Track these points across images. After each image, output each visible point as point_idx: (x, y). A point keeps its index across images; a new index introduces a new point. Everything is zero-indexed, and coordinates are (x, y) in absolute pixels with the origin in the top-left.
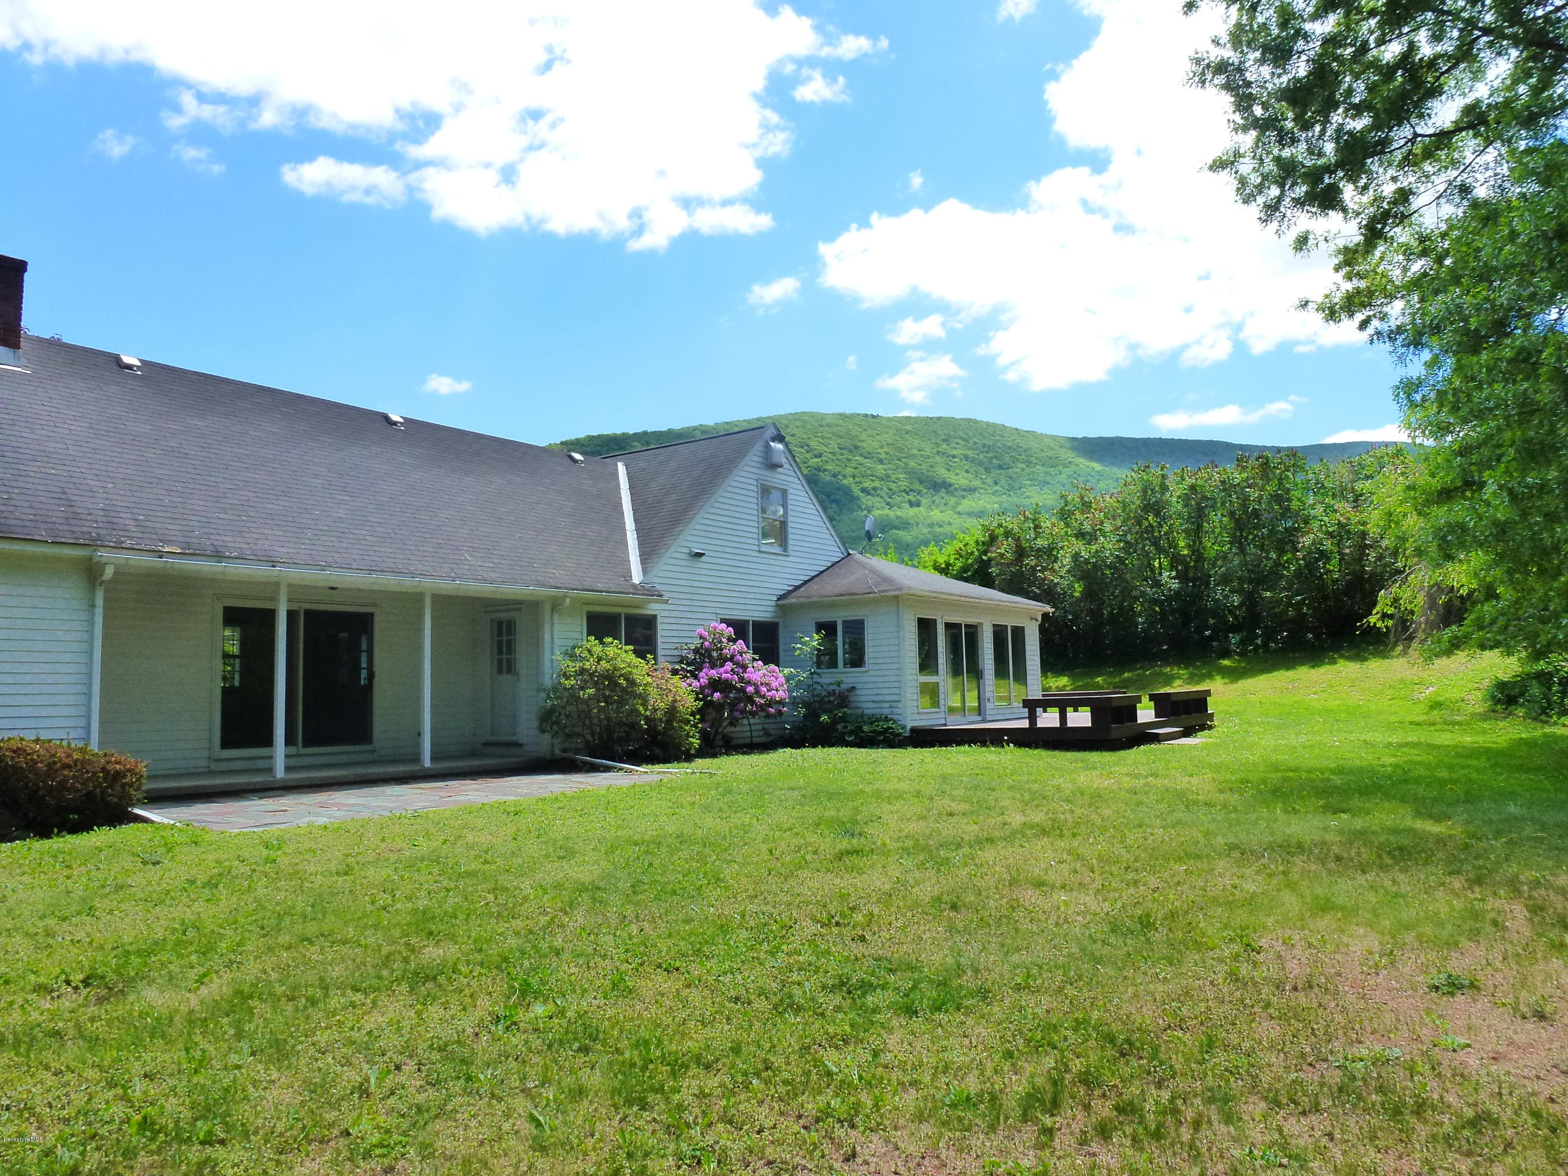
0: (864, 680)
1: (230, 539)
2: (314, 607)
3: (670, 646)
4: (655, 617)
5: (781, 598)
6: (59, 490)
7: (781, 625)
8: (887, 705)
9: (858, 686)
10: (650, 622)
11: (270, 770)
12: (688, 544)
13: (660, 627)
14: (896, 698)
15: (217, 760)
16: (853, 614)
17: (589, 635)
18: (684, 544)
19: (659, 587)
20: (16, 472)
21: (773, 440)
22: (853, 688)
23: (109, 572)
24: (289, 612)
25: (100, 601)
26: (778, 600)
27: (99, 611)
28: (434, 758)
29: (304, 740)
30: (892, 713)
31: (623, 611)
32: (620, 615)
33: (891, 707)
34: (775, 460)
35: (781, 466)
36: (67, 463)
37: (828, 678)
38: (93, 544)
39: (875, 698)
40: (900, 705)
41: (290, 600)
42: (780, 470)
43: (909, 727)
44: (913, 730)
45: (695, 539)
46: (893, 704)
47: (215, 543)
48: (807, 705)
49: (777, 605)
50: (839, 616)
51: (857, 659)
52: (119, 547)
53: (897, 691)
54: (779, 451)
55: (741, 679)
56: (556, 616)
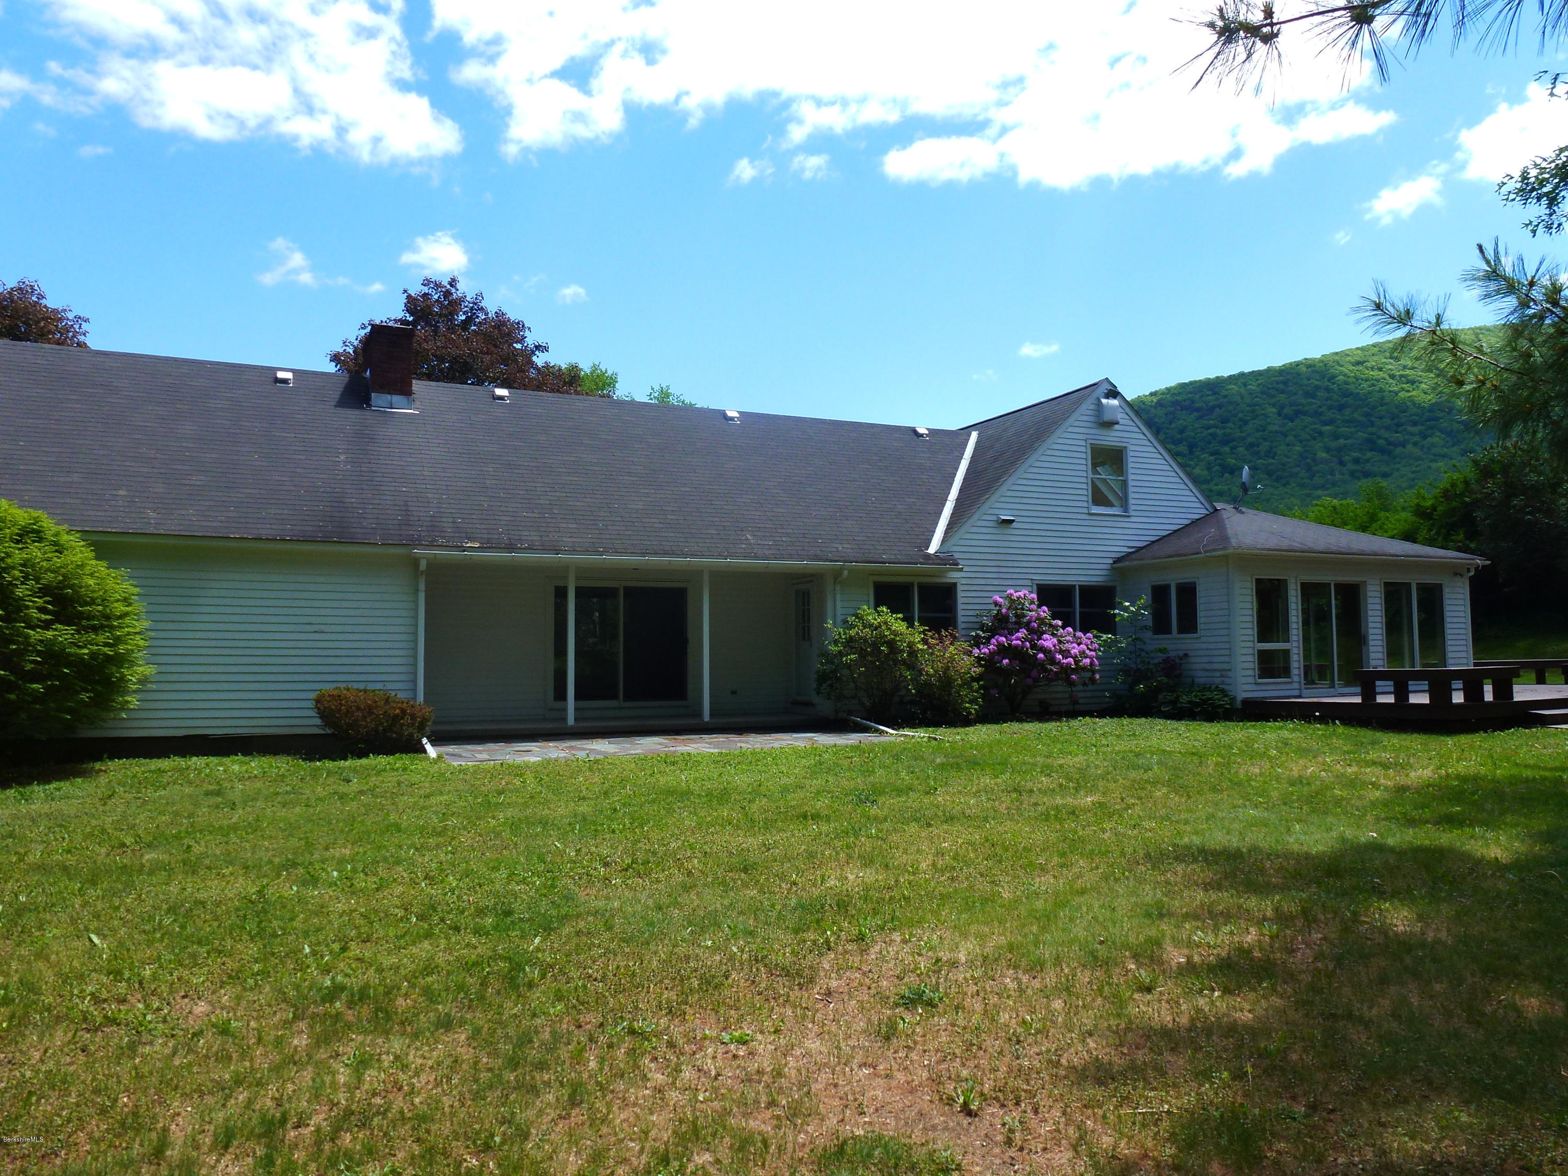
0: (1197, 646)
1: (526, 533)
2: (633, 584)
3: (971, 613)
4: (955, 585)
5: (1117, 560)
6: (402, 503)
7: (1119, 589)
8: (1218, 674)
9: (1191, 653)
10: (950, 591)
11: (565, 719)
12: (997, 512)
13: (960, 594)
14: (1226, 666)
15: (551, 710)
16: (1185, 576)
17: (877, 605)
18: (990, 511)
19: (956, 556)
20: (376, 492)
21: (1107, 396)
22: (1186, 655)
23: (423, 565)
24: (576, 588)
25: (422, 586)
26: (1115, 562)
27: (422, 596)
28: (711, 715)
29: (624, 696)
30: (1223, 683)
31: (916, 580)
32: (912, 584)
33: (1222, 676)
34: (1107, 417)
35: (1117, 423)
36: (418, 481)
37: (1153, 642)
38: (415, 542)
39: (1207, 666)
40: (1230, 674)
41: (577, 578)
42: (1117, 427)
43: (1239, 699)
44: (1246, 702)
45: (1002, 505)
46: (1224, 673)
47: (511, 537)
48: (1126, 671)
49: (1113, 569)
50: (1173, 579)
51: (1189, 623)
52: (432, 545)
53: (1226, 659)
54: (1113, 408)
55: (1033, 646)
56: (838, 587)
